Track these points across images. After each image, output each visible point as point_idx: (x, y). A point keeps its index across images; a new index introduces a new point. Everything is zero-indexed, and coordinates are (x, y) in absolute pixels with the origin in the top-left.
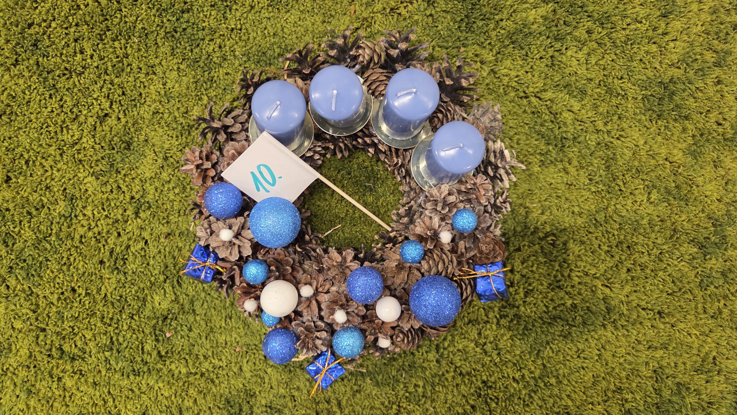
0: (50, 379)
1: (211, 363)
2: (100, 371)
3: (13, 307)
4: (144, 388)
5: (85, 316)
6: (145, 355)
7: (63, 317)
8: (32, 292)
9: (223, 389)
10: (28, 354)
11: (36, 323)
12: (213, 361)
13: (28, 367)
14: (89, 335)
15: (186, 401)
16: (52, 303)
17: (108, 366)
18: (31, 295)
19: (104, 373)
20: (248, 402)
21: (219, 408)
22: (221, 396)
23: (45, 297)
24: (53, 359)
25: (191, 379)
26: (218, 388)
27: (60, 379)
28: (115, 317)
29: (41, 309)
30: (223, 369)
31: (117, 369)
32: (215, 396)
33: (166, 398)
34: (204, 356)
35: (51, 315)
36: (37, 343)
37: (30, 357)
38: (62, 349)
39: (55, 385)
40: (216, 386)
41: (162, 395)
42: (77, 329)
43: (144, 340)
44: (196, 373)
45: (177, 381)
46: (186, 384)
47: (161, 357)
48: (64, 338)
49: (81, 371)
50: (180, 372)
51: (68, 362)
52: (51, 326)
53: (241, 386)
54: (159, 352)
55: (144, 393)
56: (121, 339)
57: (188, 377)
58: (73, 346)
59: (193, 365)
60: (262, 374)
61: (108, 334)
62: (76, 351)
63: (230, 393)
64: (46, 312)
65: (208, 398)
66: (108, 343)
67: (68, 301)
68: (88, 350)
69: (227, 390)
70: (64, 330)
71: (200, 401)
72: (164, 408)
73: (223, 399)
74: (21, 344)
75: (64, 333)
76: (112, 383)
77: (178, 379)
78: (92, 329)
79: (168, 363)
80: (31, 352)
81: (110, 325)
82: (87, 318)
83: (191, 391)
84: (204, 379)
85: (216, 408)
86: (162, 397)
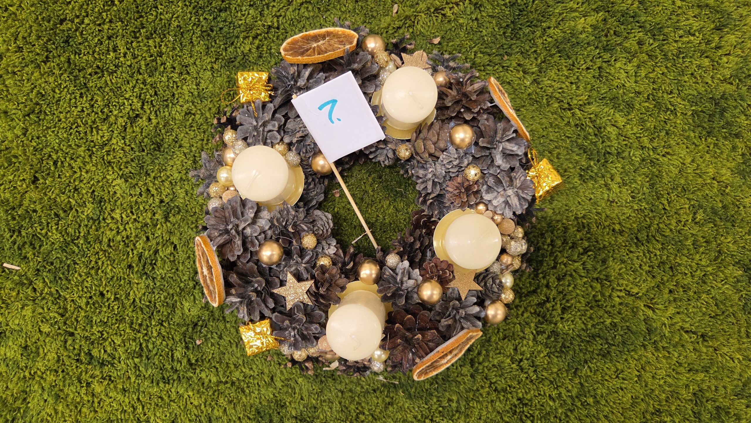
0: (78, 385)
1: (242, 372)
2: (129, 378)
3: (41, 311)
4: (174, 396)
5: (114, 321)
6: (176, 363)
7: (92, 321)
8: (60, 295)
9: (254, 399)
10: (56, 359)
11: (64, 328)
12: (244, 370)
13: (56, 371)
14: (118, 341)
15: (215, 411)
16: (80, 307)
17: (138, 373)
18: (58, 298)
19: (133, 379)
20: (279, 413)
21: (249, 418)
22: (251, 406)
23: (73, 300)
24: (82, 364)
25: (222, 387)
26: (248, 398)
27: (88, 384)
28: (144, 323)
29: (69, 313)
30: (254, 378)
31: (147, 376)
32: (245, 406)
33: (196, 407)
34: (235, 365)
35: (79, 319)
36: (66, 347)
37: (58, 361)
38: (90, 354)
39: (83, 391)
40: (246, 396)
41: (191, 403)
42: (105, 335)
43: (174, 347)
44: (226, 382)
45: (206, 389)
46: (216, 394)
47: (191, 364)
48: (93, 343)
49: (110, 376)
50: (210, 381)
51: (98, 368)
52: (79, 330)
53: (272, 396)
54: (189, 360)
55: (173, 401)
56: (151, 346)
57: (218, 386)
58: (103, 351)
59: (224, 374)
60: (292, 384)
61: (138, 341)
62: (106, 356)
63: (260, 403)
64: (75, 316)
65: (238, 408)
66: (137, 349)
67: (97, 305)
68: (117, 356)
69: (258, 401)
70: (92, 334)
71: (230, 411)
72: (194, 417)
73: (253, 409)
74: (49, 348)
75: (93, 337)
76: (141, 389)
77: (209, 387)
78: (121, 335)
79: (198, 371)
80: (59, 357)
81: (139, 332)
82: (116, 324)
83: (221, 400)
84: (234, 388)
85: (246, 418)
86: (191, 406)
